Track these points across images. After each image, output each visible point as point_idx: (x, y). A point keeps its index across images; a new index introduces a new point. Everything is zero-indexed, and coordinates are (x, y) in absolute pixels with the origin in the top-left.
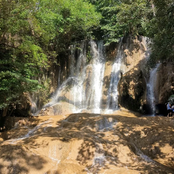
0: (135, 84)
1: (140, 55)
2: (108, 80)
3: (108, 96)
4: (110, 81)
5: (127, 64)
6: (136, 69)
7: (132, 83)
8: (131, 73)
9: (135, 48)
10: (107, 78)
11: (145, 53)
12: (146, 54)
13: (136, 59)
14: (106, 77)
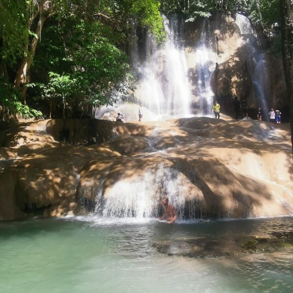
0: (239, 80)
1: (236, 39)
2: (194, 74)
3: (198, 97)
4: (196, 75)
5: (219, 52)
6: (237, 59)
7: (234, 79)
8: (231, 65)
9: (229, 29)
10: (193, 72)
11: (242, 38)
12: (245, 39)
13: (231, 45)
14: (191, 70)
